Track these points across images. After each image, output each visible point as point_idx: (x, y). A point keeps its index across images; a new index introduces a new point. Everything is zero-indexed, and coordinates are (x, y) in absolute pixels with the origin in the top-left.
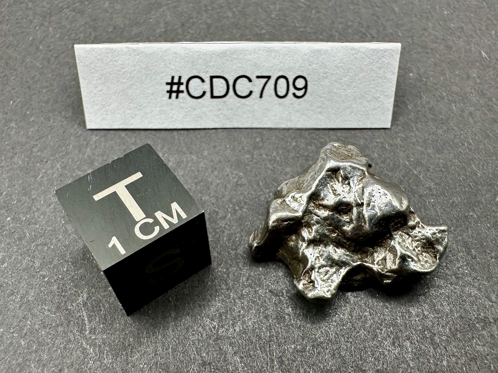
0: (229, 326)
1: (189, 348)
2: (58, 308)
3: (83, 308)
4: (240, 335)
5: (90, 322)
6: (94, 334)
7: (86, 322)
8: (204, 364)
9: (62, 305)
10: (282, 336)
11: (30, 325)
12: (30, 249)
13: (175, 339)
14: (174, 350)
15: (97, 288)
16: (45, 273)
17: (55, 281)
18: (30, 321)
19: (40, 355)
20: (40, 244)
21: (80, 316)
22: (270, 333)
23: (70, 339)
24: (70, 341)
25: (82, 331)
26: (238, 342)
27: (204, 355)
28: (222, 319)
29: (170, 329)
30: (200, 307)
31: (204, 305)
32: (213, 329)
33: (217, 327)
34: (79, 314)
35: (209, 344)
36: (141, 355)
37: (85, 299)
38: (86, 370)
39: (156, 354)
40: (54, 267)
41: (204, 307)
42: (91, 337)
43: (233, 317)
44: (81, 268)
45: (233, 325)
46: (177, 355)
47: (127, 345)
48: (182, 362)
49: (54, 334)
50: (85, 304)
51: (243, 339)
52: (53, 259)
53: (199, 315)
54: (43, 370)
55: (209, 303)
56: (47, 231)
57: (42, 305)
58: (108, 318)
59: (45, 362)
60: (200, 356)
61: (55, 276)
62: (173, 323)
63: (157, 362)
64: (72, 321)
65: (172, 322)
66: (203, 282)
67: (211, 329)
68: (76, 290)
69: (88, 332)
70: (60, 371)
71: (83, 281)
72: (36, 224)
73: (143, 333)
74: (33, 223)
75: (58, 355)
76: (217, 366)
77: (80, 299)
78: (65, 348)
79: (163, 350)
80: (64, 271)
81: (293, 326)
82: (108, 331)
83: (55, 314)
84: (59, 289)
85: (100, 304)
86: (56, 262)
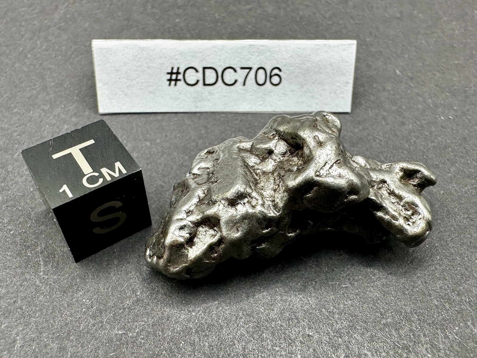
2: (19, 255)
3: (40, 255)
7: (42, 265)
9: (23, 252)
13: (116, 281)
14: (113, 289)
15: (54, 240)
16: (11, 228)
17: (19, 234)
20: (10, 205)
23: (26, 278)
24: (26, 280)
25: (37, 272)
27: (139, 294)
30: (140, 258)
34: (36, 260)
36: (84, 292)
37: (43, 248)
39: (98, 292)
40: (20, 224)
41: (143, 258)
42: (44, 278)
46: (116, 293)
47: (73, 285)
49: (13, 274)
50: (42, 252)
53: (138, 263)
56: (17, 196)
57: (6, 252)
58: (61, 264)
59: (2, 295)
60: (135, 294)
61: (19, 230)
62: (116, 269)
63: (98, 298)
64: (30, 265)
65: (114, 268)
67: (147, 274)
69: (42, 273)
71: (43, 235)
73: (89, 275)
78: (21, 285)
82: (59, 273)
83: (15, 259)
84: (22, 240)
85: (55, 253)
86: (21, 220)
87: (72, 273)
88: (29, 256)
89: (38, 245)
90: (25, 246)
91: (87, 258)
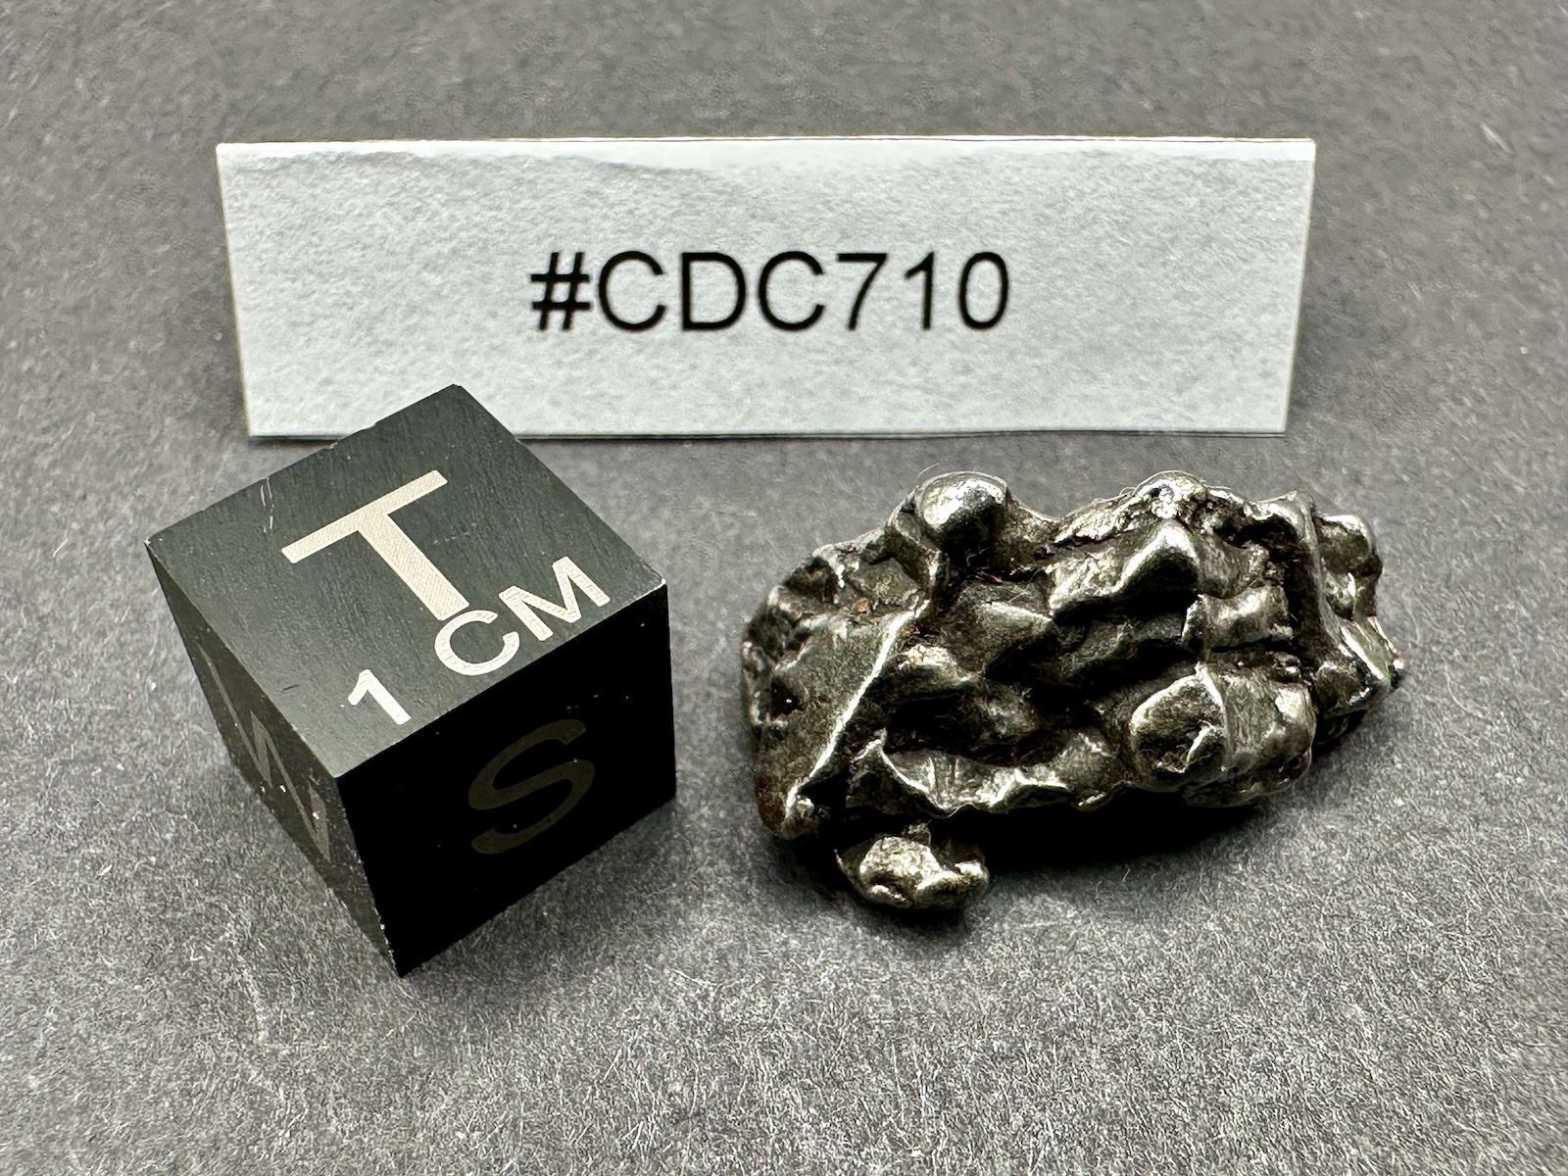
0: (754, 991)
1: (624, 1067)
2: (153, 963)
3: (240, 958)
4: (793, 1016)
5: (269, 1000)
6: (287, 1040)
7: (258, 1001)
8: (680, 1116)
9: (168, 949)
10: (939, 1011)
11: (55, 1024)
12: (42, 776)
13: (572, 1043)
14: (572, 1078)
15: (285, 891)
16: (99, 851)
17: (137, 875)
18: (56, 1010)
19: (99, 1119)
20: (76, 760)
21: (233, 985)
22: (895, 1003)
23: (200, 1062)
24: (203, 1069)
25: (241, 1032)
26: (788, 1038)
27: (677, 1087)
28: (728, 968)
29: (553, 1012)
30: (650, 936)
31: (663, 926)
32: (699, 1003)
33: (712, 994)
34: (228, 979)
35: (690, 1054)
36: (456, 1101)
37: (247, 929)
38: (265, 1162)
39: (510, 1096)
40: (131, 832)
41: (663, 936)
42: (275, 1053)
43: (766, 960)
44: (225, 829)
45: (767, 984)
46: (584, 1092)
47: (404, 1072)
48: (601, 1115)
49: (143, 1050)
50: (247, 947)
51: (807, 1030)
52: (125, 807)
53: (649, 959)
54: (110, 1171)
55: (680, 922)
56: (97, 718)
57: (95, 955)
58: (334, 988)
59: (117, 1142)
60: (665, 1091)
61: (134, 859)
62: (562, 990)
63: (515, 1120)
64: (206, 1002)
65: (556, 988)
66: (654, 853)
67: (695, 1003)
68: (213, 900)
69: (263, 1035)
70: (174, 1168)
71: (236, 871)
72: (57, 696)
73: (458, 1028)
74: (46, 695)
75: (161, 1115)
76: (725, 1121)
77: (230, 932)
78: (187, 1093)
79: (533, 1081)
80: (166, 842)
81: (970, 979)
82: (335, 1030)
83: (141, 982)
84: (154, 900)
85: (302, 943)
86: (134, 814)
87: (386, 1024)
88: (197, 965)
89: (224, 919)
90: (171, 925)
91: (438, 957)
